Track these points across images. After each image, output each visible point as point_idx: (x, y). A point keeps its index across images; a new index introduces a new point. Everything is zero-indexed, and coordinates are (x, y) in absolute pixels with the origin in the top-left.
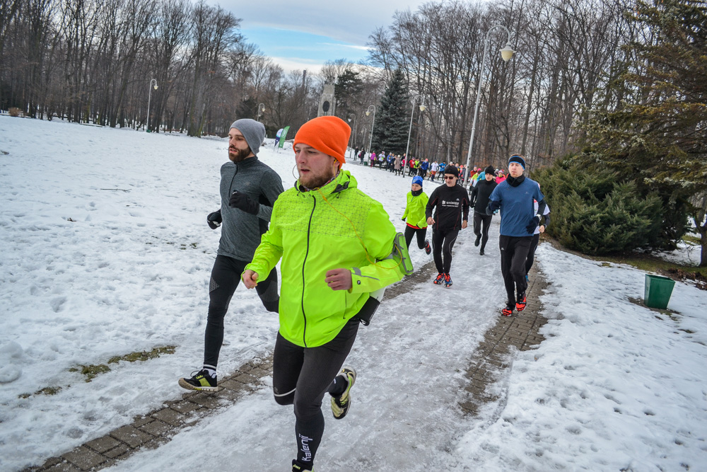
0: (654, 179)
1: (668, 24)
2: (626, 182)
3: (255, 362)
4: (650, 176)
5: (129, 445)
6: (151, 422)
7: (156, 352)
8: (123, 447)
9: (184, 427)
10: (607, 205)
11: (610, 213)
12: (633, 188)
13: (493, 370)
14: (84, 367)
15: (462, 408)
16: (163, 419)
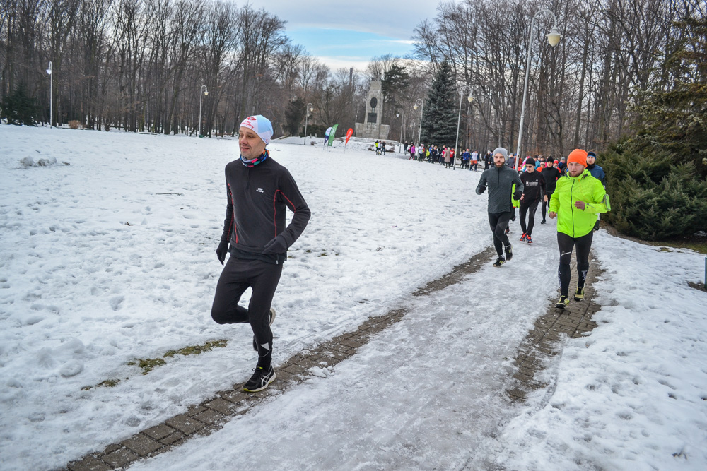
2: (683, 164)
3: (304, 354)
5: (183, 433)
6: (204, 411)
7: (208, 346)
8: (177, 434)
9: (235, 416)
10: (664, 188)
11: (668, 196)
12: (691, 169)
13: (543, 357)
14: (141, 361)
15: (509, 395)
16: (216, 408)
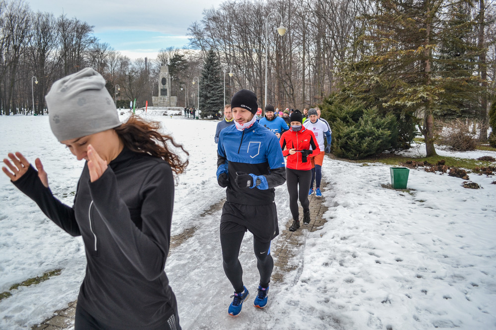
0: (389, 103)
2: (371, 108)
4: (386, 102)
6: (45, 328)
7: (46, 276)
9: (70, 327)
10: (361, 125)
11: (363, 130)
12: (376, 111)
16: (55, 324)
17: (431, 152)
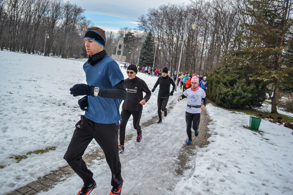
0: (253, 78)
1: (259, 16)
2: (242, 79)
3: (90, 154)
4: (251, 77)
5: (35, 190)
6: (45, 180)
7: (47, 150)
8: (33, 191)
9: (59, 182)
10: (234, 88)
11: (236, 92)
12: (244, 81)
13: (189, 156)
14: (16, 156)
15: (176, 172)
16: (51, 178)
17: (274, 111)
